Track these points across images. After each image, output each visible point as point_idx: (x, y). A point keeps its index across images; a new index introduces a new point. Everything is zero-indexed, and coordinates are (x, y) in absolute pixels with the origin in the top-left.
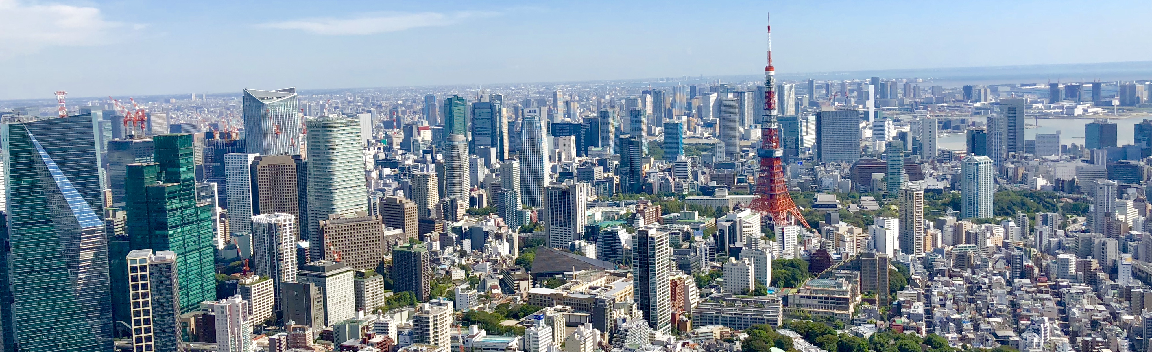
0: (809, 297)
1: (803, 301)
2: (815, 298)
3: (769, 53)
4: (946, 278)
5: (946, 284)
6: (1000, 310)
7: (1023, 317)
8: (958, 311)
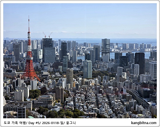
0: (40, 101)
1: (39, 102)
2: (42, 101)
3: (29, 28)
4: (79, 94)
5: (80, 96)
6: (94, 103)
7: (100, 104)
8: (83, 104)
